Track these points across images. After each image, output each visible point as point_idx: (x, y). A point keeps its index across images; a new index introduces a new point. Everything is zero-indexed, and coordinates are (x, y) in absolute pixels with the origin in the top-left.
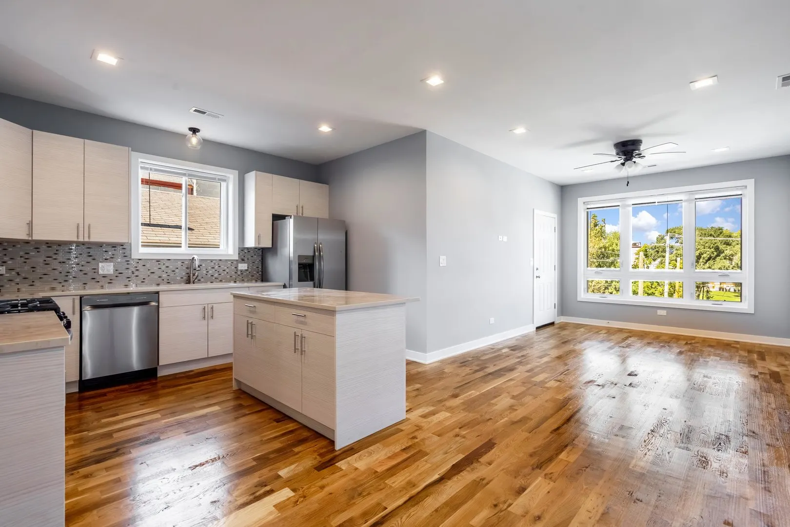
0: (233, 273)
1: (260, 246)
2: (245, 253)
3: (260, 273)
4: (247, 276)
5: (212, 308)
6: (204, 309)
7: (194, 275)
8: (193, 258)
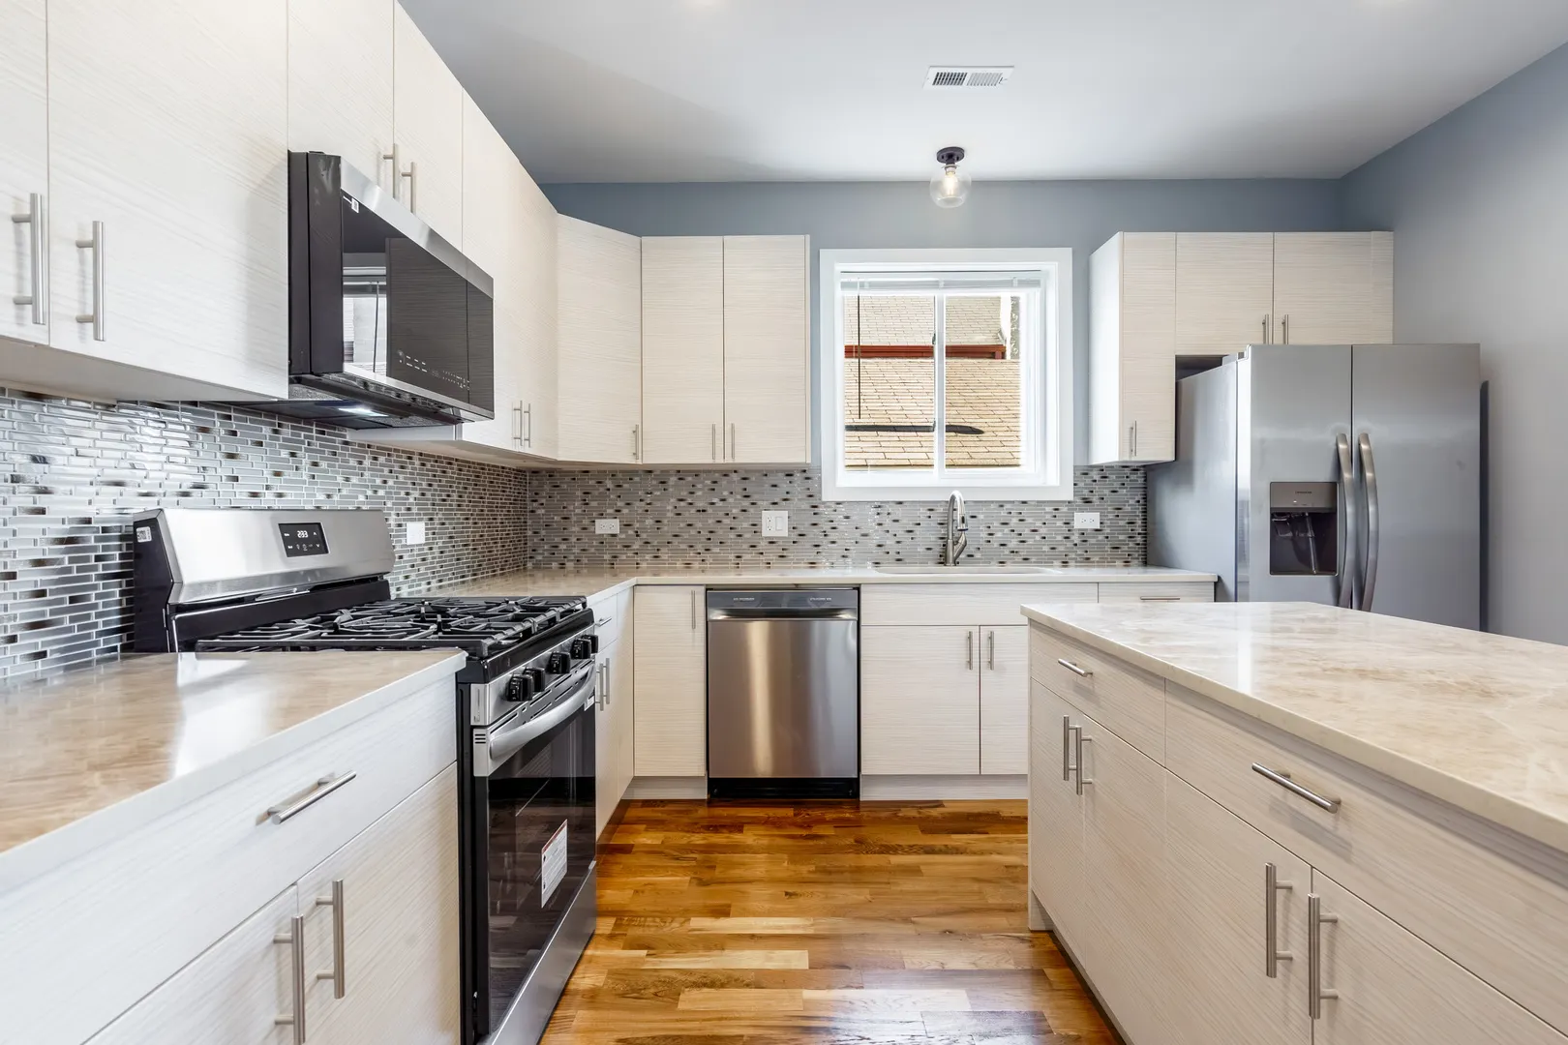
0: (1059, 538)
1: (1133, 459)
2: (1092, 480)
3: (1139, 539)
4: (1100, 546)
5: (991, 638)
6: (970, 638)
7: (955, 543)
8: (953, 498)
